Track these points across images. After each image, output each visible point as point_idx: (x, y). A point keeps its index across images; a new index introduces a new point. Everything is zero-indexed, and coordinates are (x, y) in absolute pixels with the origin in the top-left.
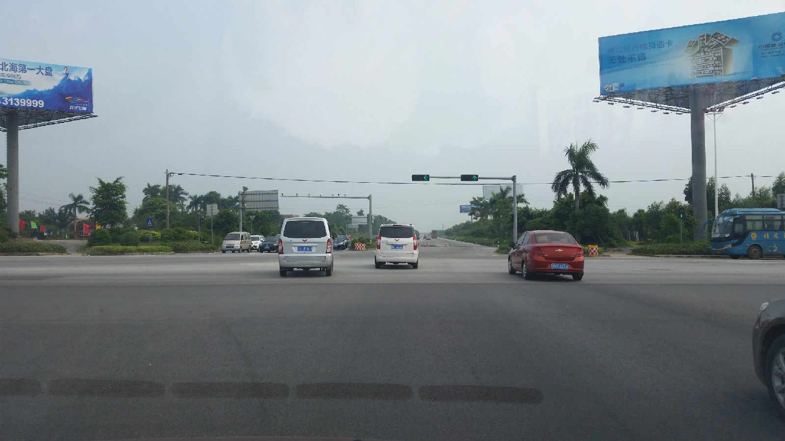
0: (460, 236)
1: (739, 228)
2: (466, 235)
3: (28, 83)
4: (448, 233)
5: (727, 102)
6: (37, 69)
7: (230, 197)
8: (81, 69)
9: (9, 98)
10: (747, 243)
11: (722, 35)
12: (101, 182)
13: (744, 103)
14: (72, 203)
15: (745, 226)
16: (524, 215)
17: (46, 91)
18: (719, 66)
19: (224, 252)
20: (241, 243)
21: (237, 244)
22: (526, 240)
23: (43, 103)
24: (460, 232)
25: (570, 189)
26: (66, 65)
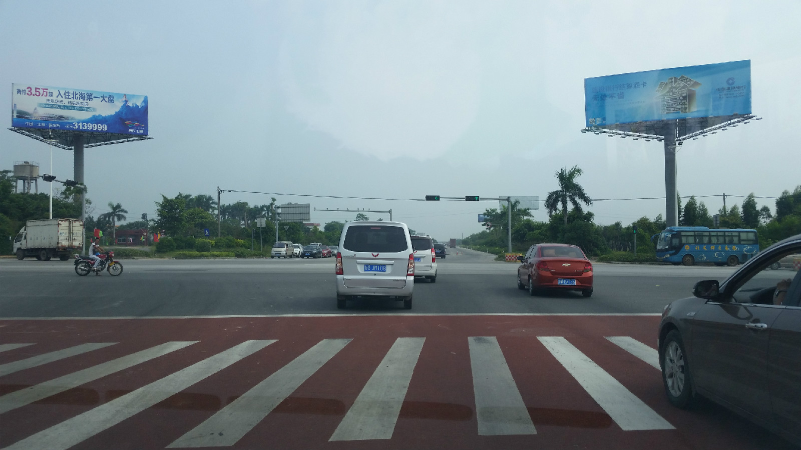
0: (475, 245)
1: (675, 242)
2: (481, 245)
3: (94, 110)
4: (465, 243)
5: (698, 132)
6: (101, 97)
7: (256, 207)
8: (138, 96)
9: (78, 123)
10: (682, 253)
11: (687, 78)
12: (165, 198)
13: (713, 133)
14: (111, 212)
15: (681, 240)
16: (526, 228)
17: (108, 116)
18: (685, 105)
19: (273, 257)
20: (287, 250)
21: (283, 251)
22: (533, 254)
23: (106, 126)
24: (477, 241)
25: (560, 206)
26: (125, 93)
